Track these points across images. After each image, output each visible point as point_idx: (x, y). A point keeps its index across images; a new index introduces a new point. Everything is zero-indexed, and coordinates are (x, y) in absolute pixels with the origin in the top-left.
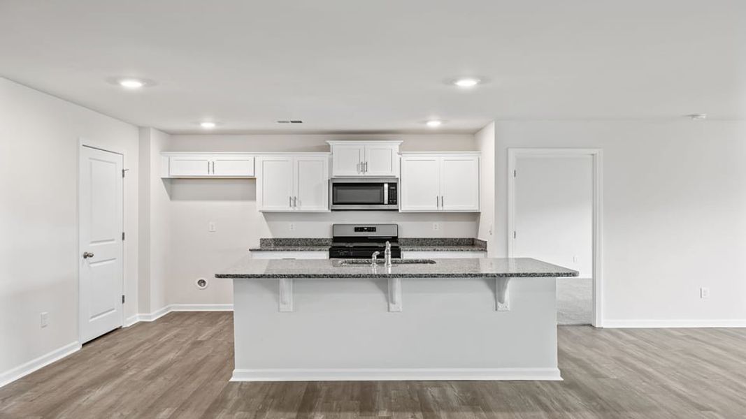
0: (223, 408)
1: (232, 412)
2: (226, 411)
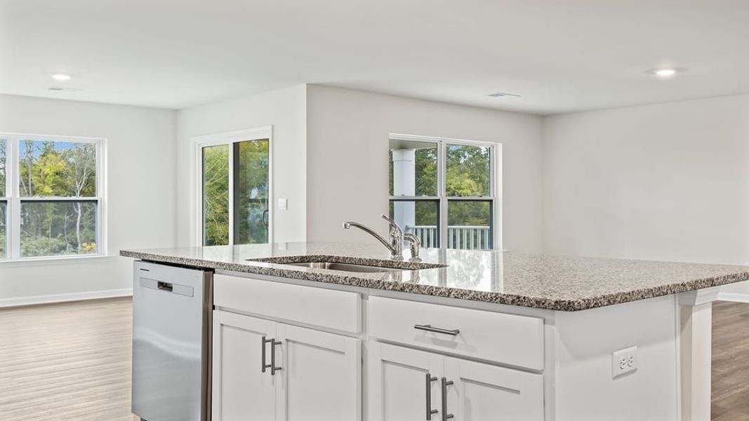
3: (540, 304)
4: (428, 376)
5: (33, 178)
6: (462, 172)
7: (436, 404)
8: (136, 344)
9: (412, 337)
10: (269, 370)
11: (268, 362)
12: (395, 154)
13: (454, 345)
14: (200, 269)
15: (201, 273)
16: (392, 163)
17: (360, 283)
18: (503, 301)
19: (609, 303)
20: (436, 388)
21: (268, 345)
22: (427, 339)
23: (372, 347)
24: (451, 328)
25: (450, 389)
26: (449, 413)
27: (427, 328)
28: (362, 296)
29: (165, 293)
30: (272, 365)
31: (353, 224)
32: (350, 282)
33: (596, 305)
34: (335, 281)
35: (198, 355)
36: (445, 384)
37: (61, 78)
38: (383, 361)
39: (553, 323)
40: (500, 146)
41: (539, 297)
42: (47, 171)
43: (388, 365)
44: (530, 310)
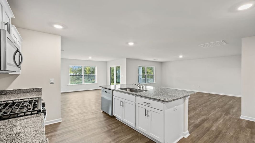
0: (195, 124)
1: (193, 123)
2: (195, 123)
3: (163, 101)
4: (145, 110)
5: (85, 70)
6: (148, 69)
7: (147, 114)
8: (102, 97)
9: (143, 103)
10: (121, 106)
11: (121, 105)
12: (139, 68)
13: (149, 105)
14: (111, 90)
15: (112, 91)
16: (138, 69)
17: (135, 95)
18: (157, 100)
19: (173, 101)
20: (147, 112)
21: (121, 102)
22: (145, 104)
23: (137, 104)
24: (149, 103)
25: (149, 112)
26: (149, 115)
27: (145, 103)
28: (136, 96)
29: (106, 93)
30: (122, 105)
31: (134, 84)
32: (134, 94)
33: (171, 101)
34: (131, 94)
35: (111, 100)
36: (148, 111)
37: (90, 58)
38: (139, 106)
39: (165, 104)
40: (155, 67)
41: (163, 100)
42: (87, 68)
43: (139, 107)
44: (161, 102)
